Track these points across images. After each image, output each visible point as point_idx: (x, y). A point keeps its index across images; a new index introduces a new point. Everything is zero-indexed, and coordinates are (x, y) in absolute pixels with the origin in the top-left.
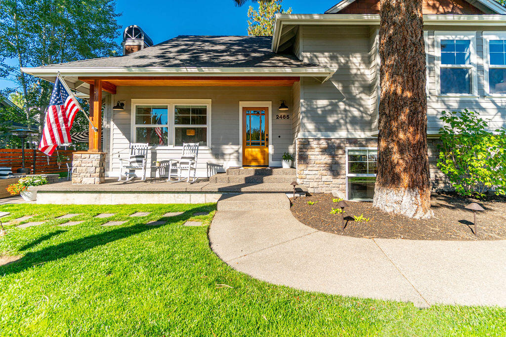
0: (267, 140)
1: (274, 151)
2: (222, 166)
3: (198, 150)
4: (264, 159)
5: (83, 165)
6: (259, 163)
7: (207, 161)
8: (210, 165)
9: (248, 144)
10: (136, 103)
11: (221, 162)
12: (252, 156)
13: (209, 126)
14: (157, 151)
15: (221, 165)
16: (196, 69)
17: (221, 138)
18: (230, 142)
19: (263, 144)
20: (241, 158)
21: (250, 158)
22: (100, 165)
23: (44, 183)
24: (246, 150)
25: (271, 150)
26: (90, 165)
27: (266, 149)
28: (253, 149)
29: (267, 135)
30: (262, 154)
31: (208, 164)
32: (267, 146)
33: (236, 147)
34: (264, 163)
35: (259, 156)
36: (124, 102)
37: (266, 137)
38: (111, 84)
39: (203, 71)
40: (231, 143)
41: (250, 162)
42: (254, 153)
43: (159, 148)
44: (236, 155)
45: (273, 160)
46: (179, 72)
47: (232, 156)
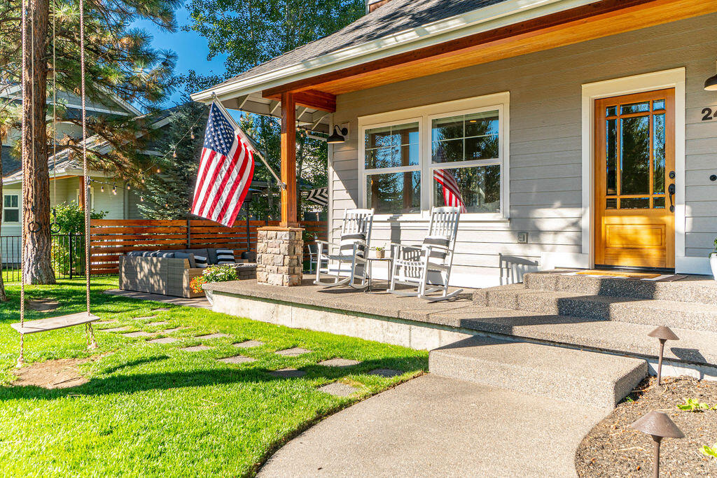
0: (672, 190)
1: (694, 223)
2: (536, 264)
3: (458, 221)
4: (662, 248)
5: (269, 250)
6: (645, 262)
7: (498, 249)
8: (508, 260)
9: (611, 204)
10: (366, 123)
11: (532, 252)
12: (622, 237)
13: (503, 160)
14: (401, 224)
15: (533, 260)
16: (413, 33)
17: (534, 189)
18: (558, 199)
19: (659, 203)
20: (587, 244)
21: (616, 244)
22: (289, 251)
23: (230, 278)
24: (605, 221)
25: (681, 220)
26: (277, 250)
27: (667, 219)
28: (626, 220)
29: (673, 175)
30: (653, 234)
31: (502, 258)
32: (672, 208)
33: (572, 213)
34: (663, 258)
35: (646, 238)
36: (348, 126)
37: (668, 182)
38: (323, 93)
39: (428, 33)
40: (558, 204)
41: (617, 256)
42: (629, 230)
43: (405, 217)
44: (571, 234)
45: (689, 251)
46: (384, 47)
47: (561, 239)
